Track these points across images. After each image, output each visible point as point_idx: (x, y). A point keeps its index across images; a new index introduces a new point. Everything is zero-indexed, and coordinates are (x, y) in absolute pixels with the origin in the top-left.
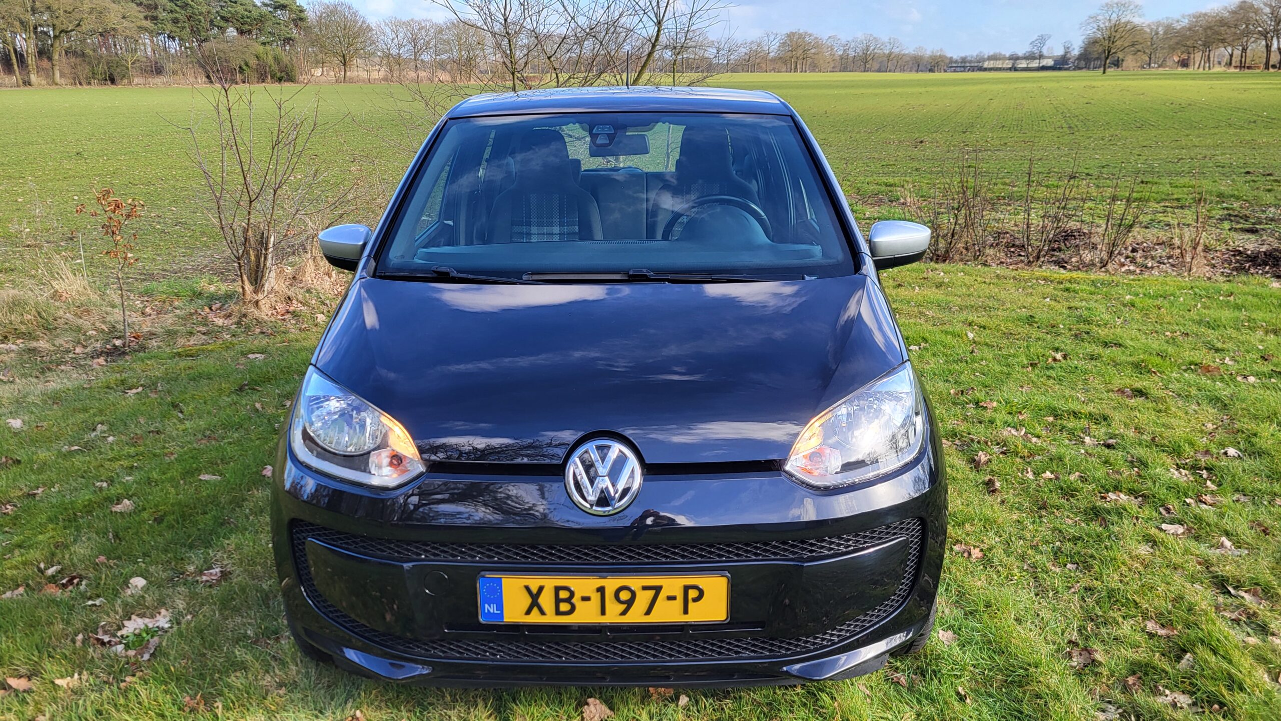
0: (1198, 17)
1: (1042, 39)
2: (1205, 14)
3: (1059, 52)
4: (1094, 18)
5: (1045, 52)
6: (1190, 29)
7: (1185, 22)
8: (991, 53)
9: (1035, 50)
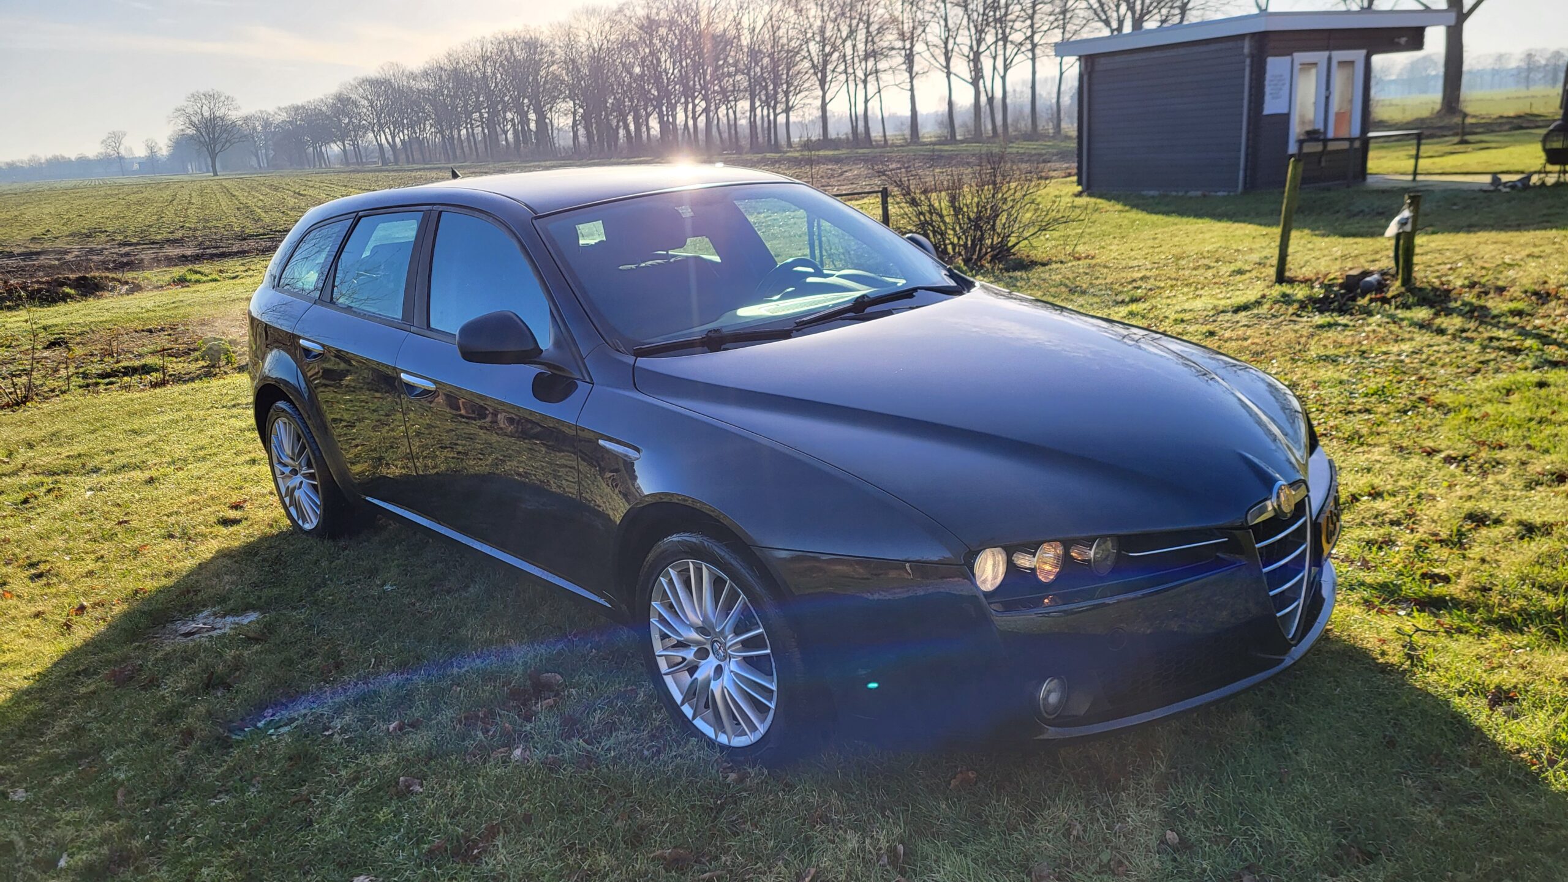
0: (297, 109)
1: (116, 138)
2: (303, 107)
3: (141, 152)
4: (181, 110)
5: (123, 152)
6: (290, 122)
7: (284, 116)
8: (49, 156)
9: (110, 151)
